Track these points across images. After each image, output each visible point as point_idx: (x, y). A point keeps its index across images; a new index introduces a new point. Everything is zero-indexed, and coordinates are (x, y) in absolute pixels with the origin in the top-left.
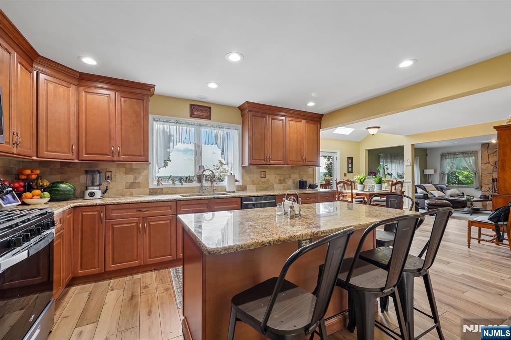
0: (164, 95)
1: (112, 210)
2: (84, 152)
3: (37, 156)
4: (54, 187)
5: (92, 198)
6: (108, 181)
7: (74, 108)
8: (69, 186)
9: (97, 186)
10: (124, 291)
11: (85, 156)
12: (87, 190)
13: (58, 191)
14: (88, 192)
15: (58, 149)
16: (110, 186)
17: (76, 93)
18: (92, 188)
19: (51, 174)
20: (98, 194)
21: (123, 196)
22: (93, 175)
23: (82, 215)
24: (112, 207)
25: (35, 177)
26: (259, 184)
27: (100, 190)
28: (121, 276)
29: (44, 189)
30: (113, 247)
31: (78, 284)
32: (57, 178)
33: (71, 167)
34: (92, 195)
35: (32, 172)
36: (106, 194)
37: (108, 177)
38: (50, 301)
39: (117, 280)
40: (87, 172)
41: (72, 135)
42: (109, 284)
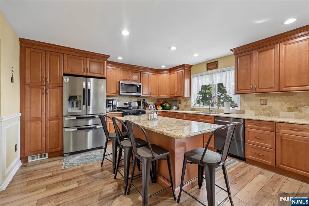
0: (197, 64)
8: (168, 105)
11: (170, 96)
15: (163, 94)
20: (174, 108)
21: (183, 110)
26: (258, 110)
35: (161, 101)
37: (179, 103)
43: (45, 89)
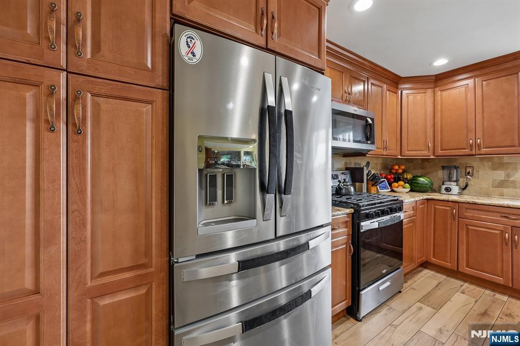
1: (466, 209)
2: (439, 149)
3: (401, 156)
4: (414, 180)
5: (448, 193)
6: (468, 177)
7: (430, 109)
8: (426, 180)
9: (454, 181)
10: (476, 302)
11: (440, 152)
12: (443, 184)
13: (417, 183)
14: (444, 187)
15: (416, 148)
16: (471, 183)
17: (432, 95)
18: (448, 183)
19: (414, 169)
20: (455, 189)
21: (488, 195)
22: (450, 171)
23: (435, 208)
24: (466, 206)
25: (401, 171)
27: (457, 185)
28: (479, 285)
29: (406, 181)
30: (468, 249)
31: (432, 270)
32: (418, 172)
33: (430, 162)
34: (448, 190)
35: (399, 167)
36: (465, 191)
37: (469, 173)
38: (399, 268)
39: (472, 287)
40: (443, 168)
41: (428, 134)
42: (462, 286)
43: (63, 94)
